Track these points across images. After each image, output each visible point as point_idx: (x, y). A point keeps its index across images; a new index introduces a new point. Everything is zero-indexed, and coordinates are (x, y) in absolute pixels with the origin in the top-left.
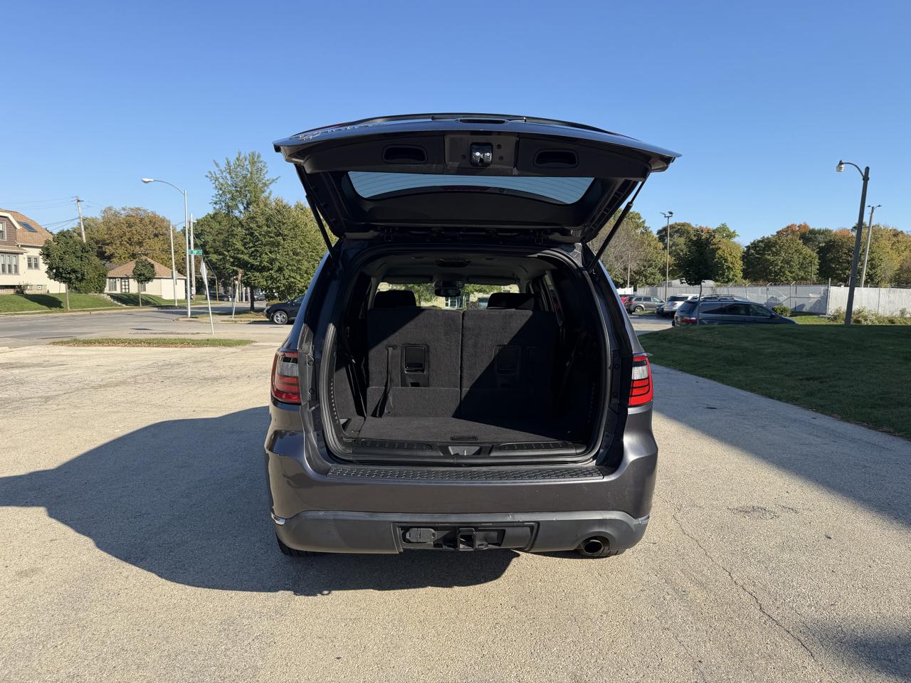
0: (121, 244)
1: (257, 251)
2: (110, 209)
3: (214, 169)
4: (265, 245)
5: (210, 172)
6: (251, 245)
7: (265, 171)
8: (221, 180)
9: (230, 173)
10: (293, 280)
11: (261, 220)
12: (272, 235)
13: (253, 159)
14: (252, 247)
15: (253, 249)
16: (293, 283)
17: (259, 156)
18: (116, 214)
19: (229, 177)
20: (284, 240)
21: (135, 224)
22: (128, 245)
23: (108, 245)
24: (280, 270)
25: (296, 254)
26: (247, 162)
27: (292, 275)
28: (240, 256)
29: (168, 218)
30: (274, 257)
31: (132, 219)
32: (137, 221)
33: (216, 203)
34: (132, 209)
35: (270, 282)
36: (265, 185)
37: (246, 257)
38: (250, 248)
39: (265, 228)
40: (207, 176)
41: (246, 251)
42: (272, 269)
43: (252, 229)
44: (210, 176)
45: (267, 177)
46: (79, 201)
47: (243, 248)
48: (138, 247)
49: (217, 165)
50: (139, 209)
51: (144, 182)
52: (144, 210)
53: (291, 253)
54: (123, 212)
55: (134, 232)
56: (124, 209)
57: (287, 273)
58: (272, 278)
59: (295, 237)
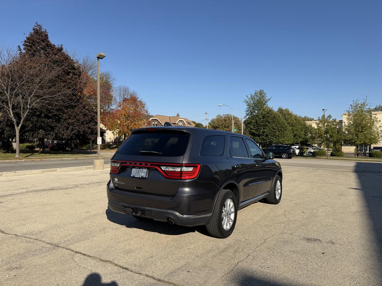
0: (222, 128)
1: (258, 128)
2: (219, 115)
3: (246, 98)
4: (262, 126)
5: (245, 100)
6: (256, 126)
7: (266, 96)
8: (249, 102)
9: (252, 99)
10: (272, 140)
11: (261, 116)
12: (264, 122)
13: (261, 92)
14: (257, 127)
15: (257, 128)
16: (272, 141)
17: (263, 91)
18: (221, 117)
19: (252, 101)
20: (269, 123)
21: (227, 120)
22: (224, 128)
23: (218, 128)
24: (267, 135)
25: (274, 129)
26: (259, 94)
27: (272, 137)
28: (252, 131)
29: (238, 117)
30: (264, 131)
31: (226, 118)
32: (228, 119)
33: (247, 111)
34: (226, 115)
35: (262, 141)
36: (266, 102)
37: (254, 131)
38: (256, 127)
39: (262, 119)
40: (244, 101)
41: (254, 129)
42: (263, 136)
43: (257, 120)
44: (245, 101)
45: (267, 98)
46: (206, 113)
47: (253, 128)
48: (227, 129)
49: (247, 97)
50: (228, 115)
51: (219, 106)
52: (230, 115)
53: (272, 129)
54: (223, 116)
55: (226, 123)
56: (223, 115)
57: (269, 137)
58: (263, 139)
59: (274, 122)
